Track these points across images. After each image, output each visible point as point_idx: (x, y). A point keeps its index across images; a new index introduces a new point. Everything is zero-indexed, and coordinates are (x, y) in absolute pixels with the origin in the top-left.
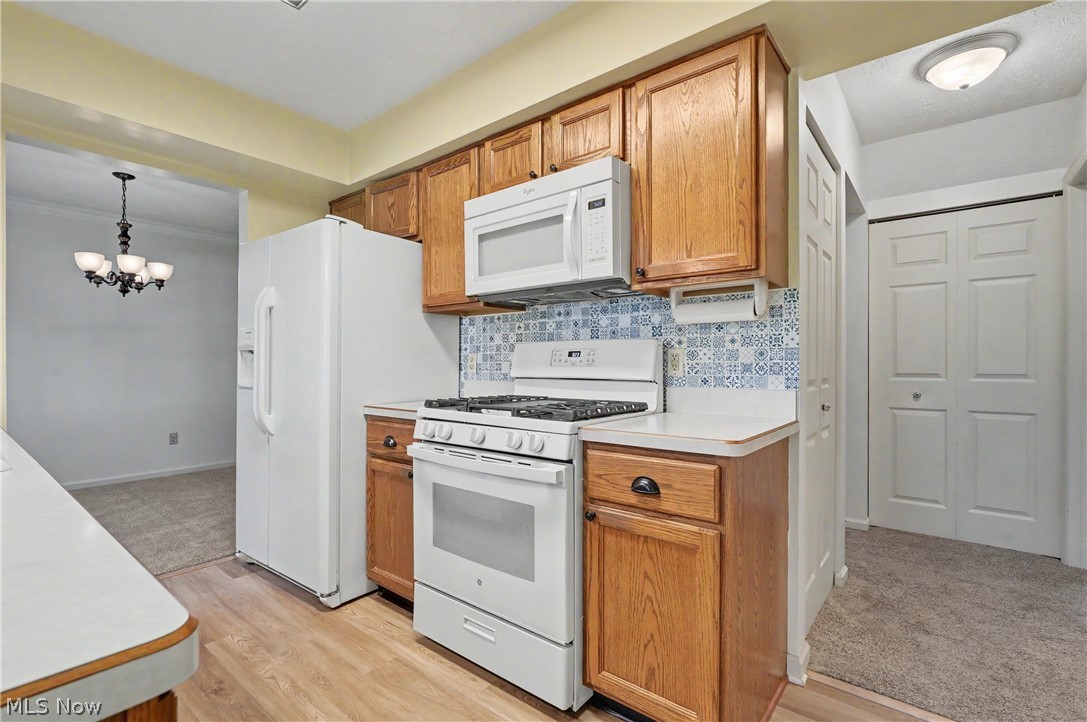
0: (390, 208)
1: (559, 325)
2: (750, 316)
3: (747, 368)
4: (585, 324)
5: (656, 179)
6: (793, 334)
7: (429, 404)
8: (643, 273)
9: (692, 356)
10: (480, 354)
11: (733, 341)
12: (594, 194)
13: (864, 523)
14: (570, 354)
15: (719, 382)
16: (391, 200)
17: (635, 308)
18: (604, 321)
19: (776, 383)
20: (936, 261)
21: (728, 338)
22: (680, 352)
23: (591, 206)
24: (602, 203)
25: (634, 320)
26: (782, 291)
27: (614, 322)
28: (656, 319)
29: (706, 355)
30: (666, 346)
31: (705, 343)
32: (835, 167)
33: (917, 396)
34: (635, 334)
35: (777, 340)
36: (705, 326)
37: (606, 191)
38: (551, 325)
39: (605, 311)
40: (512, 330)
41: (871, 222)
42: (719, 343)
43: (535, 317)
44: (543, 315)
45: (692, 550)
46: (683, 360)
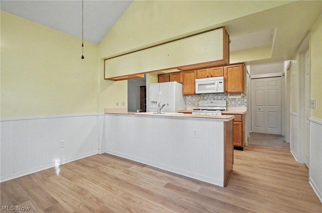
0: (175, 78)
1: (207, 98)
2: (241, 98)
3: (239, 104)
4: (212, 98)
5: (229, 79)
6: (246, 100)
7: (194, 110)
8: (227, 92)
9: (231, 103)
10: (190, 102)
11: (237, 101)
12: (221, 81)
13: (251, 132)
14: (211, 102)
15: (235, 106)
16: (176, 76)
17: (221, 96)
18: (216, 97)
19: (243, 106)
20: (262, 86)
21: (236, 100)
22: (229, 102)
23: (220, 83)
24: (222, 82)
25: (221, 97)
26: (244, 94)
27: (218, 98)
28: (225, 97)
29: (233, 103)
30: (227, 101)
31: (233, 101)
32: (248, 73)
33: (259, 109)
34: (221, 99)
35: (243, 101)
36: (233, 99)
37: (222, 81)
38: (205, 98)
39: (216, 96)
40: (197, 98)
41: (251, 79)
42: (235, 101)
43: (202, 96)
44: (204, 96)
45: (238, 125)
46: (229, 103)
